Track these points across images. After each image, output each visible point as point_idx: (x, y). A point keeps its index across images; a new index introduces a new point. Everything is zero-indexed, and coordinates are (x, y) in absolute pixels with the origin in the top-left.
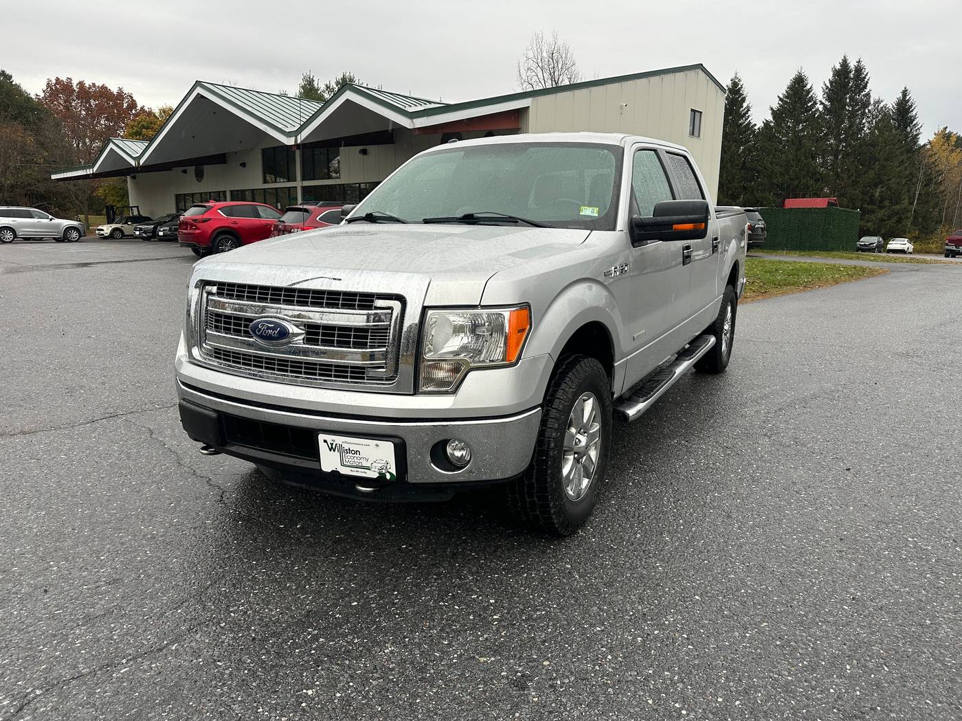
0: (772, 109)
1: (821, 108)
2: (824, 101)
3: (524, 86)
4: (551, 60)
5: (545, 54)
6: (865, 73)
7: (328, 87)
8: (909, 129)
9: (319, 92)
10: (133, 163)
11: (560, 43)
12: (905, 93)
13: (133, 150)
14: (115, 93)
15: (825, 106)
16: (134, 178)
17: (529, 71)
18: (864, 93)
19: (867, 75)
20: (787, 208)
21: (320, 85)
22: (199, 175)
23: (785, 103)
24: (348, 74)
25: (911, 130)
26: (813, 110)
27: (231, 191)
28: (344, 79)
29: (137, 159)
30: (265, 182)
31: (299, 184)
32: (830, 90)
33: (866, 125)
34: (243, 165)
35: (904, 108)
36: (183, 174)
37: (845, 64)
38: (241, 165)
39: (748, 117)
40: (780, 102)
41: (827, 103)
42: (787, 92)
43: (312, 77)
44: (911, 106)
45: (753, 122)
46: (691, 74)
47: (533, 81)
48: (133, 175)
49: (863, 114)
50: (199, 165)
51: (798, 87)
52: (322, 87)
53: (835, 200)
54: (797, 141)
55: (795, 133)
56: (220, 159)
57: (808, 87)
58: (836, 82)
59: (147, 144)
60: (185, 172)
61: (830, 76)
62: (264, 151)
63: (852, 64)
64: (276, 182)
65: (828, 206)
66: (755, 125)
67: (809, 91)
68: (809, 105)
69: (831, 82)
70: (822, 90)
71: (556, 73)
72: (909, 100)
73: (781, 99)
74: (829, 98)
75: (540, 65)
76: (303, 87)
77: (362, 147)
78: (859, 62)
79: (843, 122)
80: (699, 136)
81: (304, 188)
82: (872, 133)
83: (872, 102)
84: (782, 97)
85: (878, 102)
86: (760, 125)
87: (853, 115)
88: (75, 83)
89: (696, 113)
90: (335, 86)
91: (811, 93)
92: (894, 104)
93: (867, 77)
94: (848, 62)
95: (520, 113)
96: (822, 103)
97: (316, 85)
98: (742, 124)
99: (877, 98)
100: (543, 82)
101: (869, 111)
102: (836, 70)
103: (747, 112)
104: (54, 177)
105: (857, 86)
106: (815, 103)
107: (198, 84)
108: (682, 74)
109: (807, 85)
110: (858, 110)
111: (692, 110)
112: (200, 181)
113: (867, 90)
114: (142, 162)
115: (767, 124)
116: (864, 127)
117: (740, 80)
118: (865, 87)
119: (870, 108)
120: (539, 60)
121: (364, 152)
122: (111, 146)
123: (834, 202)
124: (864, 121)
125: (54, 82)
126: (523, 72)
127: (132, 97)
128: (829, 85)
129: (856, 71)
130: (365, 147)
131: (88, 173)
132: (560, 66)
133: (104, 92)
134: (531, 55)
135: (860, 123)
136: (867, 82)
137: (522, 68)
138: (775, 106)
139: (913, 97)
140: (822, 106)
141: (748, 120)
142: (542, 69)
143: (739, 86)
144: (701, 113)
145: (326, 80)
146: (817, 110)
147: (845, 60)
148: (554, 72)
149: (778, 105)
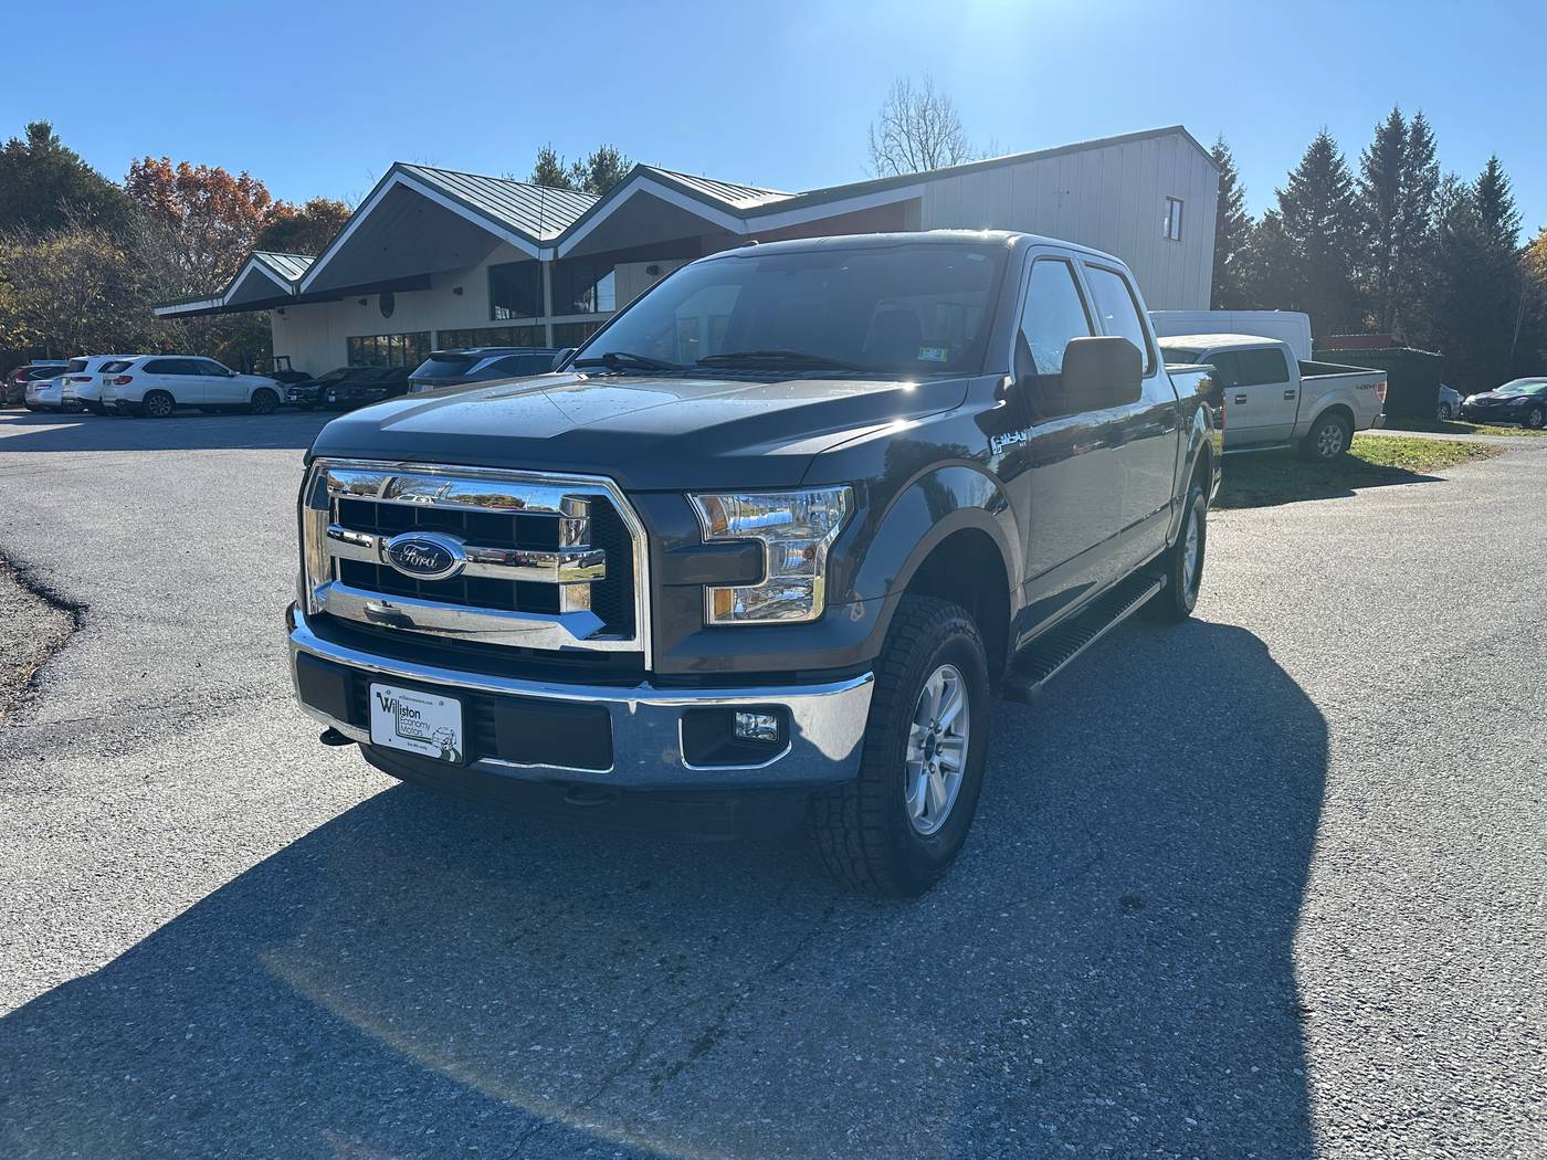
0: (1279, 193)
1: (1358, 190)
2: (1363, 180)
3: (880, 162)
4: (922, 121)
5: (912, 112)
6: (1430, 135)
7: (577, 169)
8: (1500, 223)
9: (563, 176)
10: (289, 289)
11: (936, 94)
12: (1492, 166)
13: (289, 271)
14: (236, 181)
15: (1365, 188)
16: (281, 312)
17: (888, 139)
18: (1428, 166)
19: (1432, 137)
21: (565, 165)
22: (387, 308)
23: (1302, 183)
24: (608, 148)
25: (1504, 224)
26: (1346, 194)
27: (440, 333)
28: (602, 156)
29: (297, 284)
30: (494, 317)
31: (549, 320)
32: (1372, 161)
33: (1433, 216)
34: (459, 291)
35: (1491, 188)
36: (360, 305)
37: (1396, 122)
38: (454, 291)
39: (1241, 205)
40: (1292, 182)
41: (1368, 183)
42: (1302, 166)
43: (552, 153)
44: (1504, 185)
45: (1249, 214)
46: (1167, 140)
47: (894, 153)
48: (280, 308)
49: (1428, 199)
50: (386, 291)
51: (1321, 159)
52: (569, 169)
54: (1320, 243)
55: (1318, 230)
56: (420, 283)
57: (1338, 157)
58: (1383, 149)
59: (311, 261)
60: (364, 302)
61: (1373, 140)
62: (491, 269)
63: (1408, 121)
64: (511, 318)
66: (1253, 219)
67: (1338, 165)
68: (1339, 186)
69: (1374, 150)
70: (1360, 162)
71: (931, 142)
72: (1499, 177)
73: (1293, 178)
74: (1372, 174)
75: (905, 130)
76: (540, 169)
77: (649, 264)
78: (1419, 117)
79: (1396, 213)
80: (1179, 240)
81: (555, 327)
82: (1443, 229)
83: (1441, 180)
84: (1294, 174)
85: (1451, 180)
86: (1260, 218)
87: (1410, 201)
88: (173, 166)
89: (1175, 203)
90: (587, 166)
91: (1343, 167)
92: (1475, 184)
93: (1433, 141)
94: (1401, 117)
95: (905, 209)
96: (1360, 183)
97: (558, 166)
98: (1231, 217)
99: (1449, 174)
100: (909, 155)
101: (1437, 195)
102: (1382, 130)
103: (1238, 199)
104: (157, 312)
105: (1417, 156)
106: (1349, 183)
109: (1335, 154)
110: (1418, 194)
111: (1168, 198)
112: (388, 317)
113: (1432, 162)
114: (303, 288)
115: (1271, 219)
116: (1429, 219)
117: (1226, 149)
118: (1430, 157)
119: (1438, 190)
120: (904, 122)
122: (254, 263)
124: (1428, 211)
125: (141, 163)
126: (879, 140)
127: (261, 187)
128: (1370, 154)
129: (1414, 132)
130: (656, 263)
131: (216, 305)
133: (218, 181)
134: (890, 113)
135: (1424, 214)
136: (1433, 149)
137: (876, 134)
138: (1285, 188)
139: (1506, 171)
140: (1360, 188)
141: (1240, 213)
142: (908, 135)
143: (1226, 158)
144: (1181, 202)
145: (574, 157)
146: (1353, 193)
147: (1396, 115)
148: (927, 140)
149: (1290, 188)
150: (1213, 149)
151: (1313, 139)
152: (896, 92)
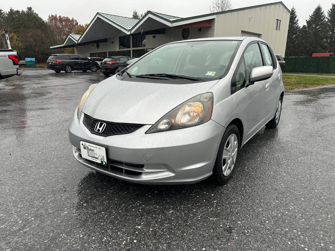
0: (307, 21)
1: (327, 20)
4: (222, 4)
5: (220, 2)
9: (139, 17)
10: (76, 42)
13: (76, 38)
14: (71, 20)
16: (77, 48)
17: (214, 8)
20: (313, 57)
22: (98, 47)
23: (313, 18)
26: (323, 21)
27: (109, 52)
28: (147, 12)
29: (78, 40)
30: (120, 48)
31: (131, 49)
34: (113, 43)
38: (112, 43)
39: (298, 23)
40: (310, 18)
41: (329, 18)
42: (313, 14)
43: (136, 12)
45: (299, 26)
46: (277, 6)
50: (97, 43)
51: (318, 12)
52: (140, 15)
53: (333, 54)
55: (316, 30)
56: (105, 41)
57: (322, 11)
58: (333, 9)
59: (81, 36)
60: (93, 45)
61: (331, 7)
62: (120, 37)
64: (123, 48)
65: (330, 56)
67: (322, 13)
68: (322, 18)
70: (327, 13)
73: (311, 17)
74: (330, 16)
75: (218, 6)
76: (133, 16)
77: (153, 35)
80: (279, 30)
81: (133, 51)
84: (311, 15)
86: (302, 27)
88: (58, 16)
89: (279, 21)
90: (144, 14)
91: (323, 14)
95: (212, 21)
96: (327, 18)
97: (138, 15)
98: (294, 26)
102: (334, 5)
103: (297, 22)
104: (51, 47)
106: (325, 18)
107: (98, 13)
108: (274, 5)
109: (321, 11)
111: (277, 19)
112: (98, 49)
114: (79, 42)
115: (304, 27)
117: (294, 9)
120: (218, 4)
121: (154, 37)
122: (69, 36)
123: (332, 54)
125: (51, 16)
126: (211, 8)
127: (76, 21)
128: (330, 11)
130: (155, 35)
131: (62, 46)
132: (225, 6)
133: (67, 20)
134: (214, 2)
137: (211, 7)
138: (308, 19)
140: (327, 19)
141: (297, 25)
143: (294, 12)
144: (280, 20)
145: (141, 13)
146: (325, 20)
148: (223, 8)
149: (309, 19)
150: (291, 10)
151: (316, 7)
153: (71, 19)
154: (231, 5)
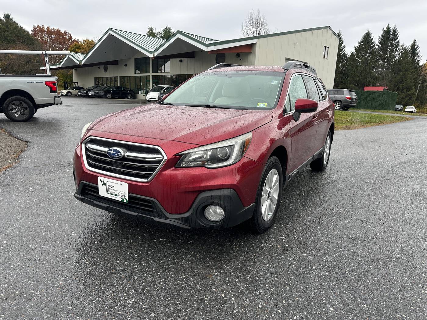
0: (355, 47)
2: (378, 44)
3: (244, 34)
4: (256, 23)
5: (254, 20)
6: (397, 32)
7: (159, 32)
8: (416, 58)
9: (155, 34)
10: (78, 63)
11: (261, 15)
12: (414, 42)
13: (79, 58)
14: (63, 33)
15: (379, 46)
16: (76, 70)
17: (247, 28)
18: (396, 41)
19: (398, 33)
20: (365, 90)
22: (106, 70)
23: (361, 44)
24: (168, 27)
25: (417, 58)
26: (374, 48)
27: (120, 77)
28: (166, 29)
29: (81, 61)
30: (135, 73)
31: (151, 74)
32: (381, 39)
33: (397, 55)
34: (126, 65)
35: (414, 48)
36: (98, 69)
37: (388, 28)
39: (344, 50)
40: (359, 44)
42: (362, 40)
43: (152, 28)
44: (417, 47)
45: (346, 53)
46: (325, 30)
47: (248, 32)
48: (75, 69)
49: (396, 50)
50: (105, 65)
51: (367, 38)
52: (157, 32)
54: (366, 61)
55: (365, 58)
56: (115, 63)
57: (372, 38)
58: (384, 36)
59: (84, 55)
60: (99, 68)
61: (382, 33)
62: (135, 59)
63: (392, 28)
64: (140, 73)
65: (384, 90)
66: (347, 54)
67: (372, 40)
68: (372, 46)
69: (382, 36)
70: (378, 39)
71: (259, 29)
72: (416, 45)
73: (359, 43)
74: (381, 43)
75: (252, 25)
76: (149, 32)
78: (395, 27)
79: (387, 54)
80: (327, 58)
81: (153, 76)
82: (399, 59)
83: (400, 45)
84: (360, 42)
85: (403, 45)
86: (349, 54)
87: (391, 51)
88: (45, 27)
89: (326, 48)
90: (162, 32)
92: (409, 47)
93: (398, 34)
94: (390, 27)
95: (252, 46)
96: (377, 45)
97: (154, 31)
98: (342, 53)
99: (402, 44)
100: (253, 32)
101: (399, 49)
102: (384, 31)
103: (344, 48)
104: (41, 68)
105: (394, 38)
106: (375, 45)
107: (110, 29)
108: (321, 30)
110: (393, 49)
111: (325, 46)
112: (106, 72)
113: (398, 40)
114: (82, 63)
115: (352, 54)
116: (396, 56)
118: (397, 38)
119: (399, 48)
120: (251, 23)
121: (181, 61)
122: (69, 56)
123: (386, 88)
124: (396, 54)
125: (36, 27)
126: (244, 28)
127: (70, 35)
128: (381, 37)
129: (393, 31)
130: (181, 59)
131: (58, 67)
132: (260, 26)
133: (58, 32)
134: (248, 20)
135: (394, 54)
136: (398, 36)
137: (243, 26)
139: (418, 43)
140: (377, 46)
141: (344, 52)
142: (253, 26)
143: (341, 37)
144: (328, 48)
146: (375, 48)
147: (388, 26)
148: (258, 28)
149: (358, 46)
150: (337, 34)
151: (365, 32)
152: (250, 14)
153: (63, 31)
154: (268, 25)
